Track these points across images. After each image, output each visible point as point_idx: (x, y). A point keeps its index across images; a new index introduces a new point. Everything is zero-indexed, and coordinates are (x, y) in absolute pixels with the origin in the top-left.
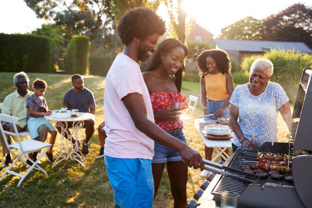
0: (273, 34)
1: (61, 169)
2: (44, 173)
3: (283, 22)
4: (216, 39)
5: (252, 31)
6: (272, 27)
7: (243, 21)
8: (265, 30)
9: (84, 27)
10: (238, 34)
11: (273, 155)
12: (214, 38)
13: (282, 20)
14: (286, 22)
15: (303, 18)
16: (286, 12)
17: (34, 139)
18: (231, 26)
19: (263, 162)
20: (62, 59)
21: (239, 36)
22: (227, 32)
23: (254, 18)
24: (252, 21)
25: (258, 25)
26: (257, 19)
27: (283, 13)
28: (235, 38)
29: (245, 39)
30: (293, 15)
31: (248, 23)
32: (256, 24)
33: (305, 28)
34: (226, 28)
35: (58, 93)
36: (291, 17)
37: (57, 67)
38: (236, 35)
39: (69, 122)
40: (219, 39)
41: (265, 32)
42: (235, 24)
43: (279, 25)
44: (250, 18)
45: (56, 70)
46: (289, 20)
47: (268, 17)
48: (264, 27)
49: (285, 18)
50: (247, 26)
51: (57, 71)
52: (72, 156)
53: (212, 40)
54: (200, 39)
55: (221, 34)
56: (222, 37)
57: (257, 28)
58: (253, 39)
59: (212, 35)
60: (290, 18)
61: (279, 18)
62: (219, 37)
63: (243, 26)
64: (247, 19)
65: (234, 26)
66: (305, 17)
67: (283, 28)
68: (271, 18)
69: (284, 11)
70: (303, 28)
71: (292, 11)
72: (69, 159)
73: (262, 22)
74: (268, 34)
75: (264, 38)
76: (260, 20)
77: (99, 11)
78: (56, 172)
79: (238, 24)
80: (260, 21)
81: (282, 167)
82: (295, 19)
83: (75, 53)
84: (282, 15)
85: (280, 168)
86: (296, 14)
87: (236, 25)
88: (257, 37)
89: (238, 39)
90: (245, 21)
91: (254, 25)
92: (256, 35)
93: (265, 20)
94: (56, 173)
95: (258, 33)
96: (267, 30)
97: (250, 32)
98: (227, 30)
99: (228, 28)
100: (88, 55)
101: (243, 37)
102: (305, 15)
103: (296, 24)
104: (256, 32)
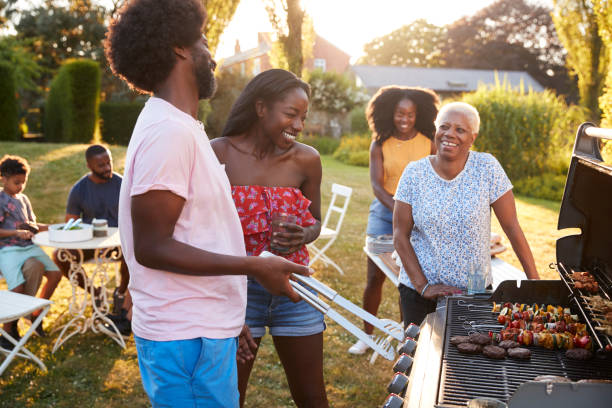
0: (467, 55)
1: (72, 354)
2: (37, 365)
3: (486, 32)
4: (355, 66)
5: (426, 49)
6: (464, 40)
7: (407, 29)
8: (450, 46)
9: (82, 43)
10: (399, 55)
11: (525, 309)
12: (352, 62)
13: (484, 27)
14: (491, 31)
15: (523, 25)
16: (491, 11)
17: (14, 290)
18: (385, 39)
19: (512, 326)
20: (37, 110)
21: (401, 59)
22: (377, 52)
23: (429, 23)
24: (425, 30)
25: (438, 36)
26: (435, 24)
27: (484, 14)
28: (394, 62)
29: (412, 65)
30: (504, 18)
31: (418, 32)
32: (434, 35)
33: (528, 44)
34: (374, 43)
35: (40, 184)
36: (501, 21)
37: (25, 128)
38: (395, 57)
39: (85, 251)
40: (361, 65)
41: (452, 51)
42: (392, 34)
43: (477, 37)
44: (423, 23)
45: (22, 133)
46: (498, 28)
47: (456, 22)
48: (450, 41)
49: (490, 23)
50: (416, 38)
51: (27, 135)
52: (95, 324)
53: (348, 67)
54: (324, 65)
55: (365, 55)
56: (366, 62)
57: (436, 44)
58: (429, 66)
59: (348, 58)
60: (498, 24)
61: (476, 24)
62: (361, 61)
63: (408, 39)
64: (416, 25)
65: (391, 38)
66: (525, 22)
67: (485, 42)
68: (461, 23)
69: (486, 10)
70: (523, 44)
71: (501, 10)
72: (89, 330)
73: (445, 30)
74: (458, 56)
75: (450, 64)
76: (442, 26)
77: (113, 8)
78: (63, 360)
79: (399, 35)
80: (442, 29)
81: (557, 335)
82: (507, 25)
83: (70, 96)
84: (484, 18)
85: (555, 338)
86: (509, 16)
87: (395, 37)
88: (435, 61)
89: (399, 64)
90: (412, 29)
91: (429, 37)
92: (434, 58)
93: (452, 27)
94: (65, 363)
95: (437, 53)
96: (455, 46)
97: (422, 51)
98: (376, 47)
99: (378, 43)
100: (98, 101)
101: (409, 61)
102: (525, 17)
103: (511, 35)
104: (433, 50)
